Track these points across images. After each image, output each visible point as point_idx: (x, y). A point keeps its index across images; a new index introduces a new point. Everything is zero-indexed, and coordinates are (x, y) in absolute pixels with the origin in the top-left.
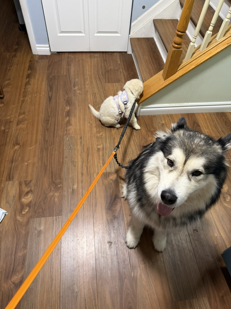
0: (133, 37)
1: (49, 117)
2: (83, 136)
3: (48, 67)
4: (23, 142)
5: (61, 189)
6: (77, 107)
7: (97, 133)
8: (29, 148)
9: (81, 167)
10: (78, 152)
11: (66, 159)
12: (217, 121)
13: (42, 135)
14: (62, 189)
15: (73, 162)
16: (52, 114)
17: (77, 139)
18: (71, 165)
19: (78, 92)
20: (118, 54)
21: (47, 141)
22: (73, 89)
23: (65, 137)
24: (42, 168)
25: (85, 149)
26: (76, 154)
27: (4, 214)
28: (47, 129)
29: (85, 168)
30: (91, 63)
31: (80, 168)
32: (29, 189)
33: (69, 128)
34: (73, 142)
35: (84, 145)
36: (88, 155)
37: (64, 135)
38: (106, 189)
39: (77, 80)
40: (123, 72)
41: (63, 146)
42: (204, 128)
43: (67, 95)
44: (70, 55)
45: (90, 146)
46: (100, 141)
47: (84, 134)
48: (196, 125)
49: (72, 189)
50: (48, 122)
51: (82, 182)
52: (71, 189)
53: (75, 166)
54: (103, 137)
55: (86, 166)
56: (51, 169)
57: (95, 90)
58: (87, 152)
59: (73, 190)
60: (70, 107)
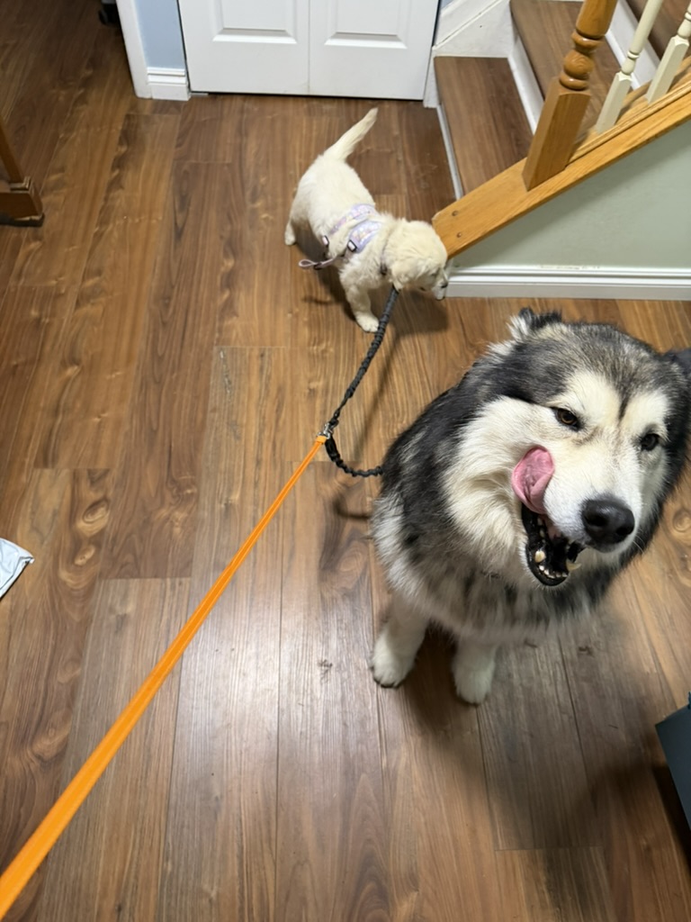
0: (443, 55)
1: (173, 287)
2: (270, 350)
3: (179, 138)
4: (92, 356)
5: (194, 500)
6: (258, 263)
7: (312, 343)
8: (108, 377)
9: (255, 440)
10: (250, 397)
11: (212, 414)
13: (148, 338)
14: (197, 501)
15: (233, 425)
16: (182, 280)
17: (250, 357)
18: (227, 434)
19: (264, 216)
20: (394, 107)
21: (161, 359)
22: (250, 206)
23: (215, 349)
24: (143, 436)
25: (273, 391)
26: (243, 403)
27: (24, 561)
28: (164, 324)
29: (267, 446)
30: (311, 131)
31: (255, 444)
32: (100, 495)
33: (228, 323)
34: (238, 365)
35: (269, 378)
36: (279, 406)
37: (213, 343)
38: (325, 510)
39: (263, 180)
40: (405, 163)
41: (208, 375)
43: (232, 223)
44: (249, 105)
45: (289, 382)
46: (319, 367)
47: (272, 344)
49: (226, 504)
50: (167, 301)
51: (256, 484)
52: (224, 502)
53: (238, 438)
54: (328, 355)
55: (272, 440)
56: (167, 441)
58: (277, 397)
59: (228, 507)
60: (235, 260)
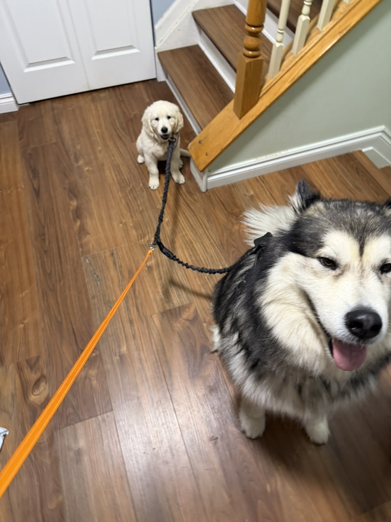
0: (162, 50)
1: (44, 227)
2: (116, 249)
3: (20, 134)
4: (6, 285)
5: (99, 359)
6: (91, 198)
7: (140, 238)
8: (21, 296)
9: (125, 308)
10: (113, 282)
11: (93, 300)
12: (343, 170)
13: (38, 264)
14: (101, 359)
16: (48, 221)
17: (105, 257)
18: (106, 310)
19: (86, 169)
20: (141, 86)
21: (50, 275)
22: (76, 165)
23: (82, 258)
24: (54, 327)
25: (126, 274)
26: (110, 287)
27: (2, 435)
28: (46, 252)
29: (133, 309)
30: (98, 111)
31: (125, 312)
32: (39, 374)
33: (85, 240)
34: (99, 264)
35: (121, 267)
37: (80, 256)
38: (181, 339)
39: (78, 147)
41: (83, 276)
42: (324, 189)
43: (68, 178)
44: (56, 104)
45: (134, 266)
47: (116, 245)
49: (119, 356)
50: (43, 237)
51: (134, 337)
52: (118, 354)
55: (135, 305)
56: (70, 326)
57: (116, 158)
59: (122, 357)
60: (77, 200)
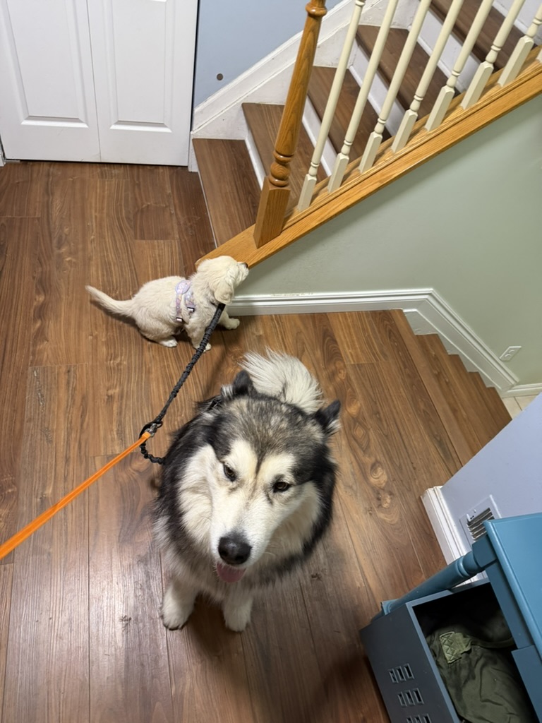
2: (75, 366)
5: (14, 497)
6: (64, 297)
7: (109, 358)
9: (64, 442)
10: (59, 406)
11: (28, 424)
12: (373, 330)
14: (17, 498)
15: (46, 432)
17: (58, 373)
18: (41, 439)
19: (68, 259)
20: (167, 171)
22: (56, 251)
23: (30, 369)
25: (78, 399)
26: (54, 412)
29: (74, 445)
30: (104, 191)
31: (64, 446)
33: (40, 347)
34: (49, 381)
35: (74, 389)
36: (83, 412)
37: (28, 365)
38: (122, 493)
39: (66, 230)
40: (176, 215)
41: (24, 391)
42: (345, 345)
43: (42, 266)
44: (54, 170)
45: (91, 392)
46: (116, 377)
47: (77, 362)
48: (328, 338)
49: (41, 498)
51: (66, 479)
52: (39, 496)
53: (50, 441)
54: (122, 367)
55: (78, 440)
57: (109, 254)
58: (81, 404)
59: (43, 500)
60: (45, 295)
